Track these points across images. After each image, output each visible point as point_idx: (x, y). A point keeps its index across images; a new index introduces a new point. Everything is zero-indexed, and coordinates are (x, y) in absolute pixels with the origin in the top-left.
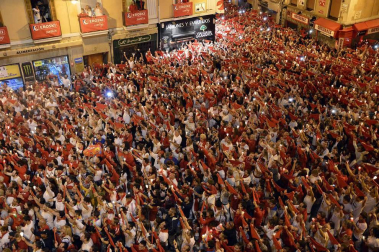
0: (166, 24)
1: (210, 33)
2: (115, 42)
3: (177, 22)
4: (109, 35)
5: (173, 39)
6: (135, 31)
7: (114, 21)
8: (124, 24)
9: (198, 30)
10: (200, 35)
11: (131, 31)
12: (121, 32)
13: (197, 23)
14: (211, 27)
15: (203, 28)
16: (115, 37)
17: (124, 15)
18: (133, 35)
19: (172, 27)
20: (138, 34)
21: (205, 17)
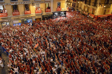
0: (55, 12)
1: (65, 15)
2: (43, 16)
3: (57, 12)
4: (42, 14)
5: (56, 16)
7: (43, 11)
8: (45, 12)
9: (62, 14)
10: (62, 15)
12: (44, 14)
13: (62, 13)
14: (65, 14)
15: (63, 14)
16: (43, 15)
17: (45, 10)
18: (47, 14)
19: (56, 13)
20: (48, 14)
21: (64, 11)
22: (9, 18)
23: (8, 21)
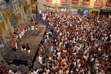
2: (101, 10)
4: (101, 8)
6: (108, 8)
7: (104, 4)
8: (106, 6)
11: (106, 8)
12: (104, 8)
17: (107, 3)
18: (107, 9)
20: (108, 9)
22: (68, 5)
23: (66, 8)
